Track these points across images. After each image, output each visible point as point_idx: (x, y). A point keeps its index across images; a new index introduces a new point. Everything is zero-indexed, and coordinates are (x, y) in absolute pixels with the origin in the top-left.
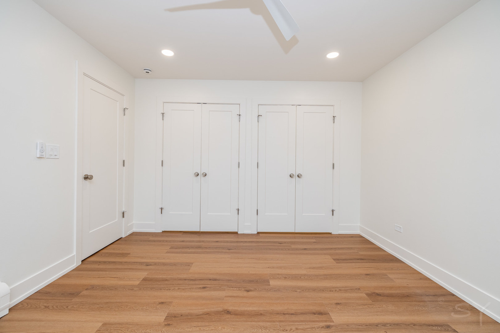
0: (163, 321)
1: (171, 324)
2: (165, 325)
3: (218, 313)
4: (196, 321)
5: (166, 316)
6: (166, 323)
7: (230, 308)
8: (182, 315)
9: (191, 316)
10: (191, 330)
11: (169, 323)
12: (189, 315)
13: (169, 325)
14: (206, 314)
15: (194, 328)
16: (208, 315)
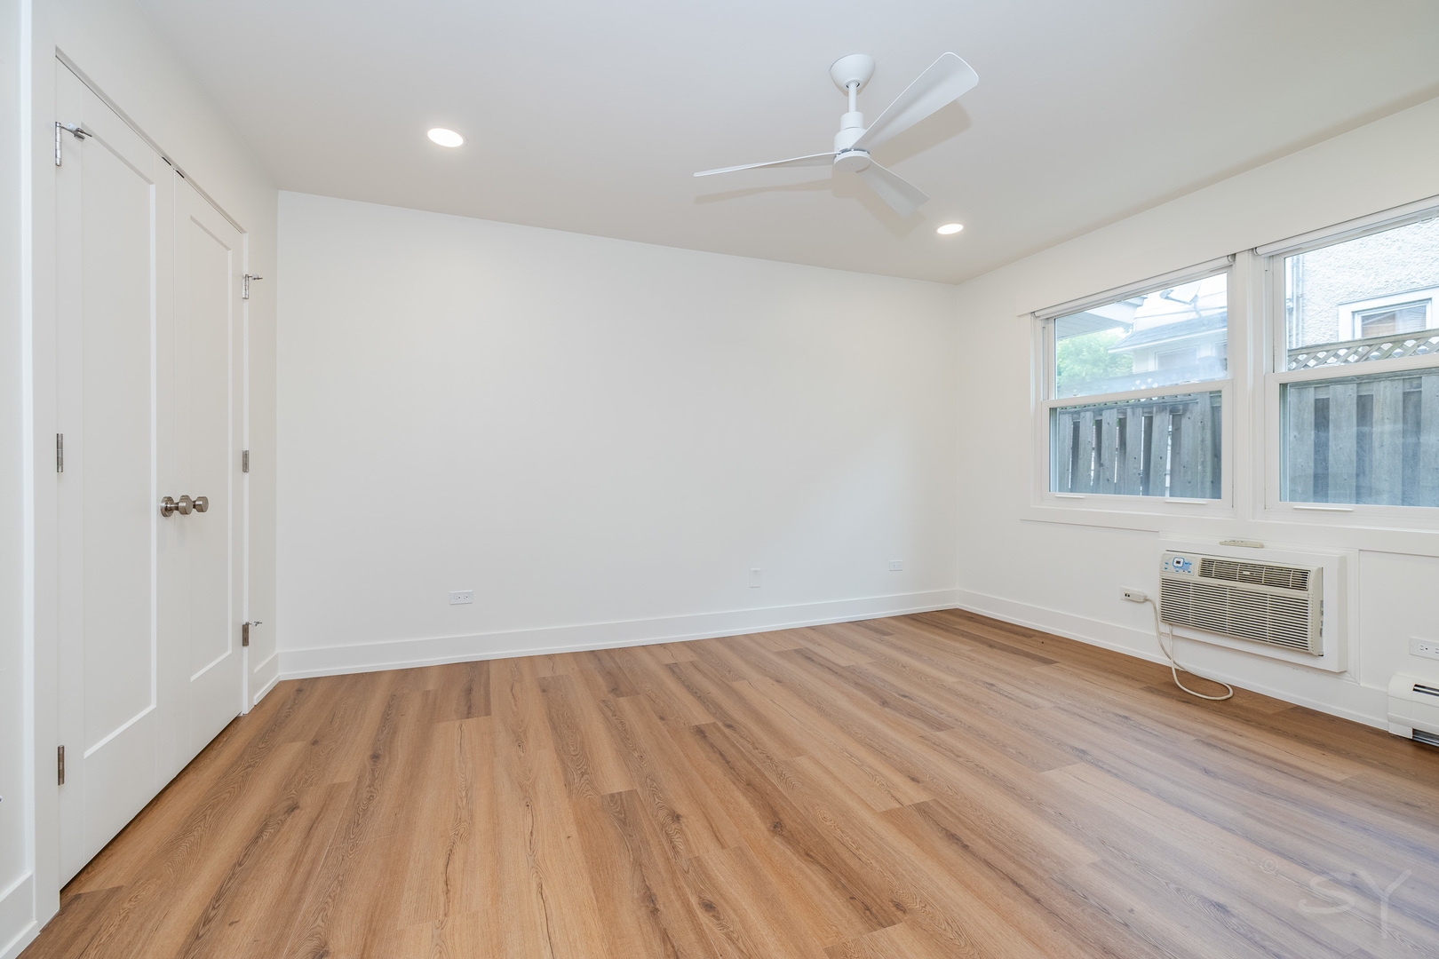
0: (900, 925)
1: (892, 901)
2: (904, 912)
3: (791, 839)
4: (846, 864)
5: (883, 930)
6: (899, 913)
7: (761, 827)
8: (852, 898)
9: (838, 879)
10: (873, 862)
11: (894, 909)
12: (839, 886)
13: (898, 906)
14: (812, 858)
15: (863, 859)
16: (812, 853)
